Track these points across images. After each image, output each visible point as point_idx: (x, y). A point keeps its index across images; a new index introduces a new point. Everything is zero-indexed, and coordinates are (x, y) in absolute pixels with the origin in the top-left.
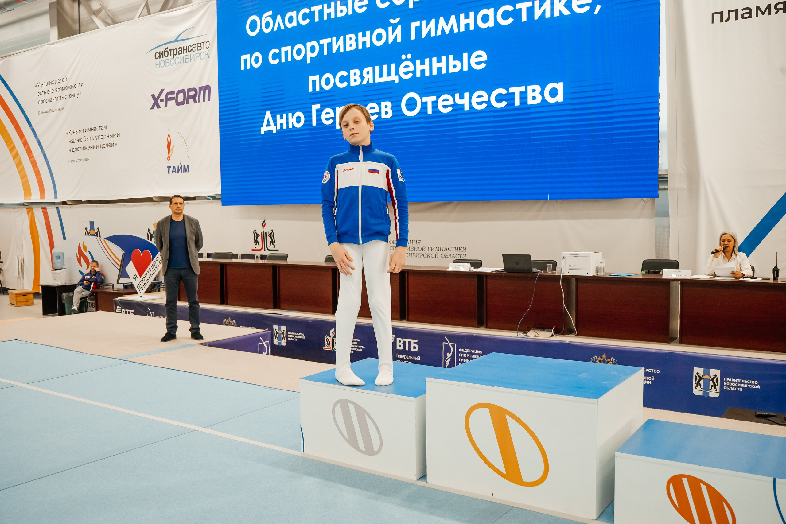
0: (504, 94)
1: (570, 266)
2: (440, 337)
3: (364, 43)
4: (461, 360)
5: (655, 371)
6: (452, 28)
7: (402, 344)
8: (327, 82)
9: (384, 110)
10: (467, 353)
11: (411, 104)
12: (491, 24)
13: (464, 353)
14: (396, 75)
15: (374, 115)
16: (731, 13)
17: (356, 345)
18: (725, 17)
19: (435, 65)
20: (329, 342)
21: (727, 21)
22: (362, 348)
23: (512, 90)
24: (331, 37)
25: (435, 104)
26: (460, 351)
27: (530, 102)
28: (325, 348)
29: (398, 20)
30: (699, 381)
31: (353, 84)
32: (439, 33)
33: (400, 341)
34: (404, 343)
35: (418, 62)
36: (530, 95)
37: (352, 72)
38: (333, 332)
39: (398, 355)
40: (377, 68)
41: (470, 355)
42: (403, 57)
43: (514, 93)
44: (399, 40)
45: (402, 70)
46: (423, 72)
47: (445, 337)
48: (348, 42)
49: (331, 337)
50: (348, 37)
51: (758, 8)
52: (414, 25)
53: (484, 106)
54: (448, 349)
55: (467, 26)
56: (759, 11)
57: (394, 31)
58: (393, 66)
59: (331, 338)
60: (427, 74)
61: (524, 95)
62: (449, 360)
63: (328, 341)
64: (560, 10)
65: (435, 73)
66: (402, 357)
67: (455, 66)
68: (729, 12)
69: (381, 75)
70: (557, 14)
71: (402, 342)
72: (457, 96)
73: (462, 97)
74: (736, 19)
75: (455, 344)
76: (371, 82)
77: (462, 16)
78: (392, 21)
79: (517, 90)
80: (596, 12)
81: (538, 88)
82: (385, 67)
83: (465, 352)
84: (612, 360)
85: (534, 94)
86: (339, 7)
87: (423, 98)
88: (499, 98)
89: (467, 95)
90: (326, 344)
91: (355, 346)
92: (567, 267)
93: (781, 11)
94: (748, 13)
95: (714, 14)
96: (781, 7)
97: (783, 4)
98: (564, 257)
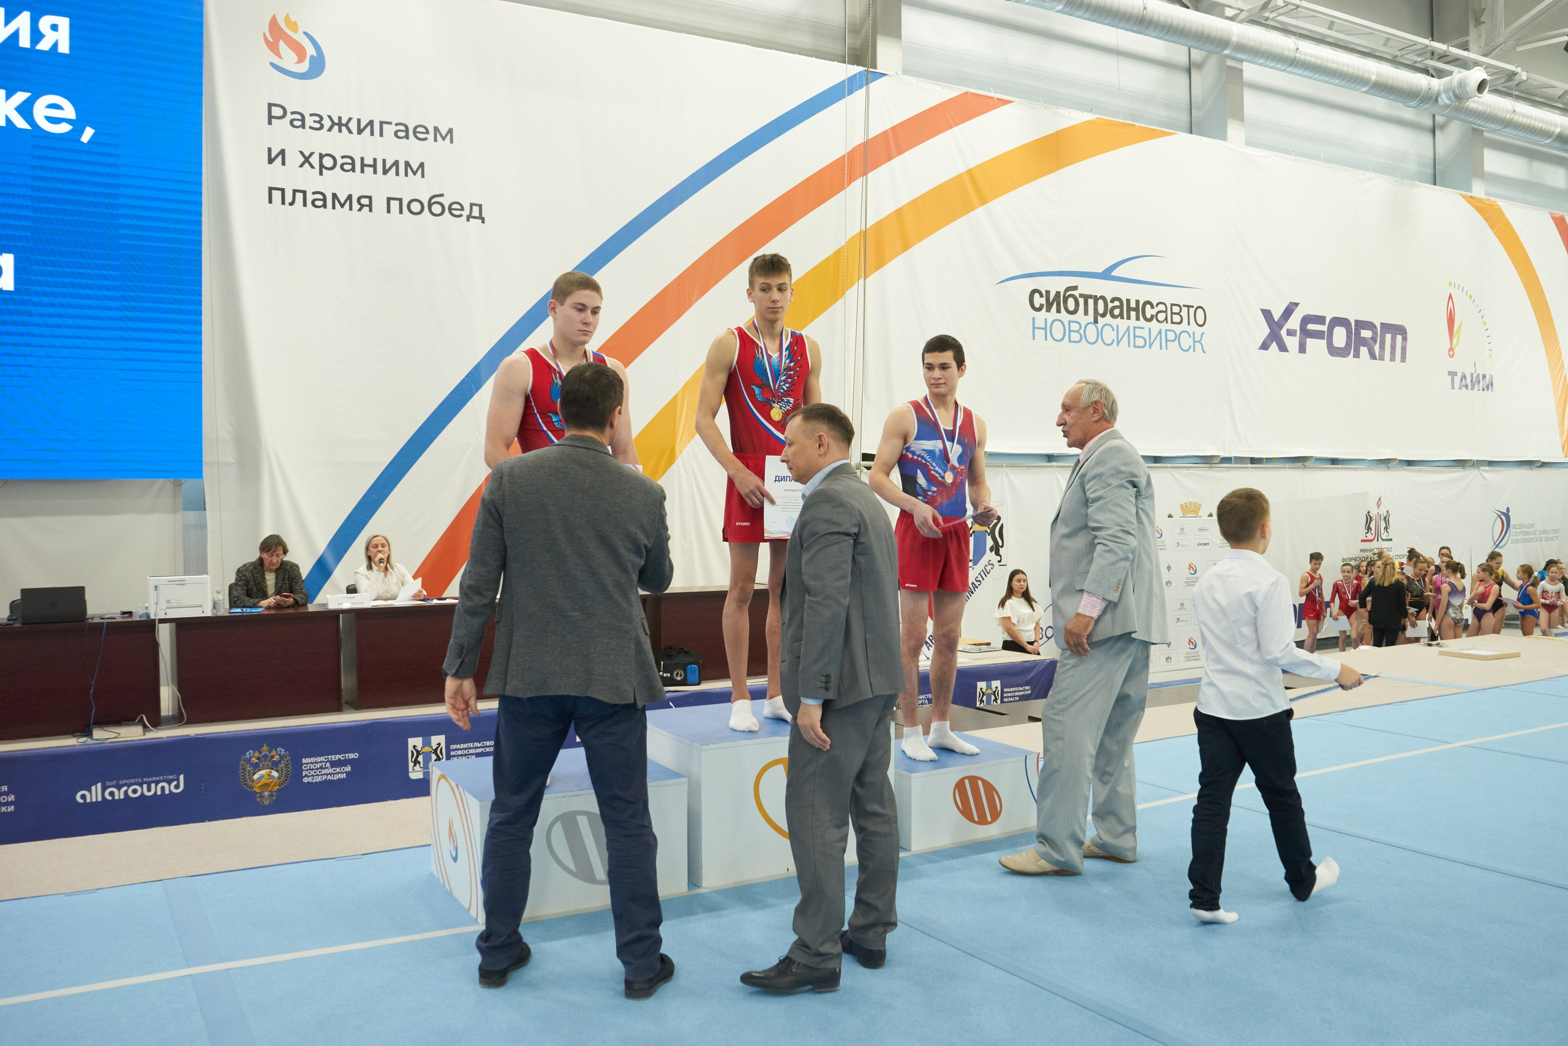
1: (169, 601)
5: (351, 756)
16: (297, 194)
18: (289, 198)
21: (291, 204)
30: (417, 757)
51: (335, 196)
56: (336, 201)
64: (7, 116)
68: (295, 191)
74: (305, 205)
80: (85, 139)
84: (279, 753)
92: (163, 604)
93: (366, 209)
94: (321, 201)
95: (271, 189)
96: (366, 203)
97: (368, 199)
98: (156, 587)
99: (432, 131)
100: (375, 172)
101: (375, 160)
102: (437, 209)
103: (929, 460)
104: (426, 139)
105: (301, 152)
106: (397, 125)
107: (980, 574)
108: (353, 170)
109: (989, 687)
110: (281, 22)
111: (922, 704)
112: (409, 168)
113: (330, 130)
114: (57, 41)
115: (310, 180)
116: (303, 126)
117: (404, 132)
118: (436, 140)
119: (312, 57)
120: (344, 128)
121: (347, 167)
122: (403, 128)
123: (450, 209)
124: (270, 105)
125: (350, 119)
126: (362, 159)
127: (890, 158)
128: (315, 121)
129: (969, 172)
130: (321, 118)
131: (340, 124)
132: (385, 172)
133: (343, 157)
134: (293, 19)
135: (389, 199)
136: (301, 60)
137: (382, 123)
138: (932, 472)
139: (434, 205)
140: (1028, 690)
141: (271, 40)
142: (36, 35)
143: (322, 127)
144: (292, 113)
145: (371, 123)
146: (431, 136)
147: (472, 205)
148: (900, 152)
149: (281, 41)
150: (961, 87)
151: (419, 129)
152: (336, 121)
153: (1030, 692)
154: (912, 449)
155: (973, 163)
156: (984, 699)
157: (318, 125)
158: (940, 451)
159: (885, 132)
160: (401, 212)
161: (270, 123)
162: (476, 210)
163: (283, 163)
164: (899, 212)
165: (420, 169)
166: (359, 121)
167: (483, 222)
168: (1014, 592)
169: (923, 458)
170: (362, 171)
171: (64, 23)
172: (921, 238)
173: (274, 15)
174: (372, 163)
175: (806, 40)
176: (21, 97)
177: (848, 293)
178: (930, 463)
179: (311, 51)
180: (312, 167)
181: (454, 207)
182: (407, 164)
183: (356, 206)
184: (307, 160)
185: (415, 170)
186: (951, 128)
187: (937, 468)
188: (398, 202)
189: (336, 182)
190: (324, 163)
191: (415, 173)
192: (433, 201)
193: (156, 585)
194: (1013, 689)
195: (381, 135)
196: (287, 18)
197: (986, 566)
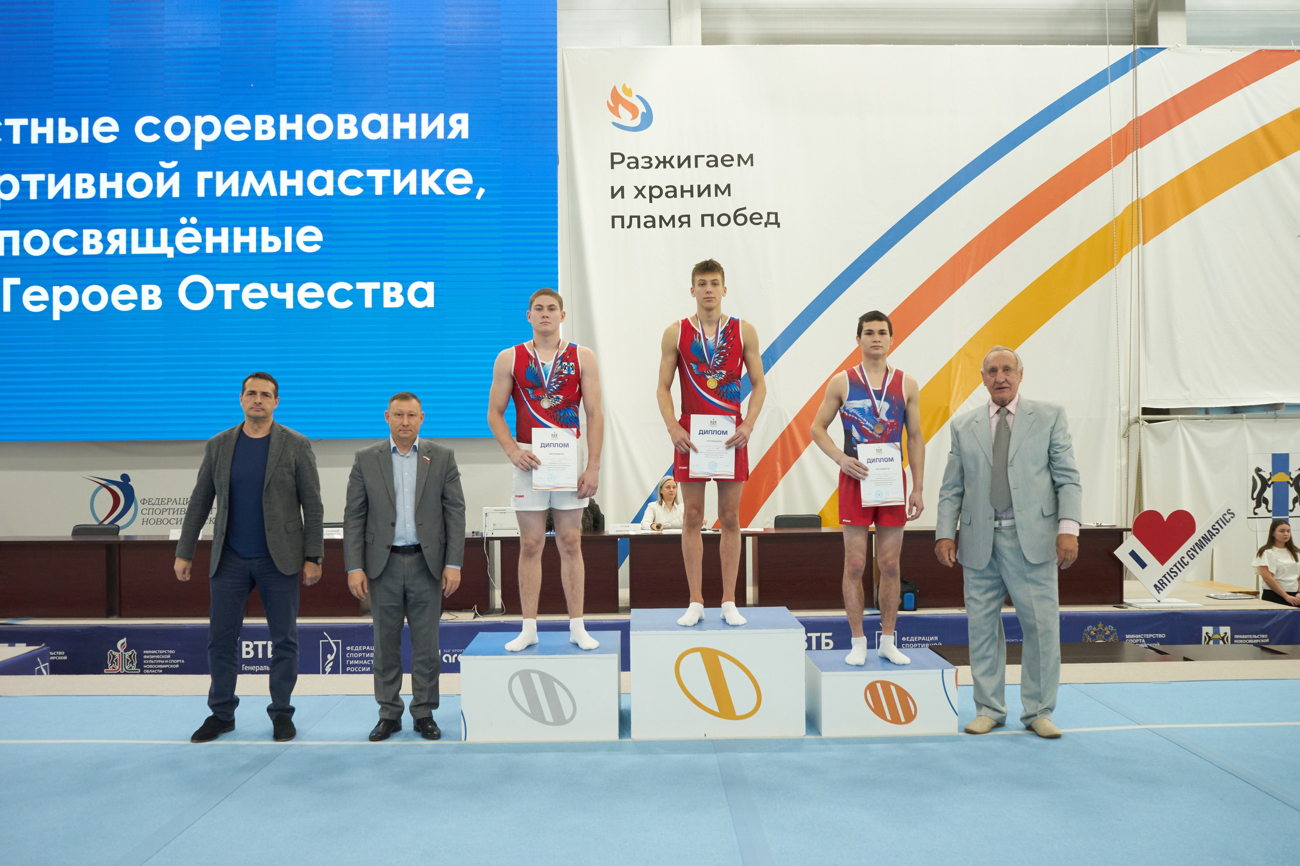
0: (348, 290)
1: (494, 525)
2: (317, 632)
3: (111, 191)
4: (349, 662)
6: (267, 190)
7: (252, 649)
8: (36, 243)
9: (146, 297)
10: (360, 652)
11: (196, 292)
12: (329, 190)
13: (354, 652)
14: (169, 246)
15: (129, 303)
16: (633, 218)
17: (168, 659)
18: (627, 223)
19: (238, 239)
20: (116, 660)
21: (629, 227)
22: (179, 663)
23: (359, 286)
24: (47, 174)
25: (236, 295)
26: (348, 649)
27: (387, 304)
28: (106, 671)
29: (174, 164)
31: (87, 251)
32: (245, 193)
33: (248, 646)
34: (255, 648)
35: (209, 231)
36: (387, 295)
37: (87, 233)
38: (124, 643)
39: (244, 666)
40: (135, 232)
41: (364, 654)
42: (183, 220)
43: (363, 291)
44: (176, 194)
45: (180, 239)
46: (217, 246)
47: (325, 633)
48: (79, 186)
49: (119, 651)
50: (79, 177)
51: (661, 218)
52: (202, 176)
53: (317, 304)
54: (328, 649)
55: (291, 189)
56: (663, 221)
57: (166, 179)
58: (164, 232)
59: (120, 653)
60: (225, 249)
61: (378, 295)
62: (331, 664)
63: (113, 659)
64: (429, 187)
65: (237, 249)
66: (252, 668)
67: (271, 244)
68: (631, 217)
69: (142, 243)
70: (425, 192)
71: (251, 646)
72: (274, 287)
73: (282, 289)
74: (639, 226)
75: (340, 641)
76: (123, 251)
77: (284, 174)
78: (163, 164)
79: (368, 287)
80: (479, 197)
81: (399, 287)
82: (149, 232)
83: (355, 650)
85: (393, 294)
86: (63, 127)
87: (217, 285)
88: (341, 295)
89: (290, 287)
90: (110, 664)
91: (166, 661)
92: (491, 527)
93: (686, 225)
94: (651, 222)
95: (613, 217)
96: (685, 220)
97: (687, 218)
98: (486, 514)
99: (736, 158)
100: (692, 196)
101: (692, 186)
102: (741, 220)
103: (860, 416)
104: (731, 165)
105: (636, 187)
106: (708, 157)
107: (1217, 522)
108: (675, 196)
109: (1216, 632)
110: (620, 91)
111: (1139, 643)
112: (718, 190)
113: (657, 167)
114: (461, 131)
115: (643, 207)
116: (637, 167)
117: (714, 162)
118: (739, 165)
119: (643, 113)
120: (668, 165)
121: (671, 194)
122: (713, 159)
123: (751, 219)
124: (612, 154)
125: (672, 157)
126: (682, 187)
127: (1170, 127)
128: (645, 162)
129: (1265, 129)
130: (651, 159)
131: (665, 162)
132: (700, 195)
133: (667, 187)
134: (628, 87)
135: (703, 216)
136: (634, 117)
137: (696, 157)
138: (863, 426)
139: (739, 217)
140: (1265, 638)
141: (612, 105)
142: (448, 129)
143: (651, 166)
144: (629, 158)
145: (688, 158)
146: (735, 162)
147: (769, 214)
148: (1182, 120)
149: (620, 106)
150: (1254, 46)
151: (725, 159)
152: (662, 160)
153: (1267, 641)
154: (847, 408)
155: (1268, 119)
156: (1211, 642)
157: (648, 165)
158: (869, 408)
159: (1165, 104)
160: (712, 225)
161: (612, 167)
162: (772, 217)
163: (623, 197)
164: (1182, 177)
165: (727, 190)
166: (679, 157)
167: (779, 226)
168: (1277, 543)
169: (855, 415)
170: (682, 196)
171: (465, 117)
172: (1207, 200)
173: (615, 86)
174: (690, 189)
175: (1091, 28)
176: (438, 172)
177: (1124, 258)
178: (861, 419)
179: (642, 109)
180: (644, 197)
181: (755, 216)
182: (717, 187)
183: (678, 223)
184: (640, 192)
185: (723, 190)
186: (1241, 88)
187: (867, 423)
188: (710, 217)
189: (664, 207)
190: (651, 193)
191: (723, 193)
192: (738, 213)
193: (486, 512)
194: (1246, 637)
195: (696, 166)
196: (624, 87)
197: (1225, 514)
